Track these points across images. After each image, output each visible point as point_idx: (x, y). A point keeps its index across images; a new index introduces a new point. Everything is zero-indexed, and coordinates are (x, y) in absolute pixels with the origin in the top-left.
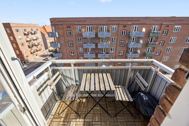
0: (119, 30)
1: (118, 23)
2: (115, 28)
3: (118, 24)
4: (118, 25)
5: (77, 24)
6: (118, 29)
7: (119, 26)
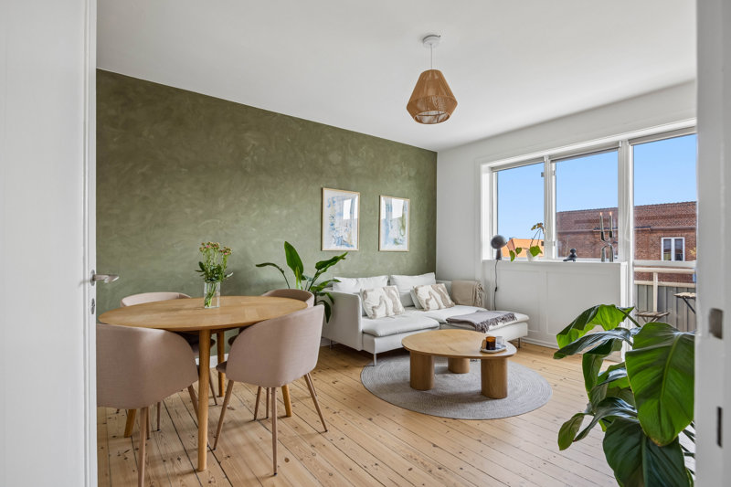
5: (664, 231)
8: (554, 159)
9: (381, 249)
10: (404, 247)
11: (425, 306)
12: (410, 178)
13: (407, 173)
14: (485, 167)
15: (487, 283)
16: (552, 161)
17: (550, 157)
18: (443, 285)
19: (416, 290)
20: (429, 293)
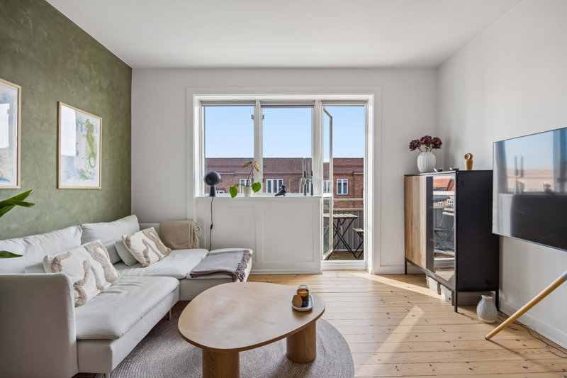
0: (356, 189)
1: (351, 172)
2: (345, 184)
3: (353, 175)
4: (351, 178)
6: (353, 186)
7: (354, 180)
8: (265, 105)
9: (62, 185)
10: (95, 182)
11: (144, 260)
12: (101, 89)
13: (97, 82)
14: (197, 98)
15: (200, 220)
16: (262, 106)
17: (261, 102)
18: (153, 228)
19: (128, 241)
20: (143, 241)
